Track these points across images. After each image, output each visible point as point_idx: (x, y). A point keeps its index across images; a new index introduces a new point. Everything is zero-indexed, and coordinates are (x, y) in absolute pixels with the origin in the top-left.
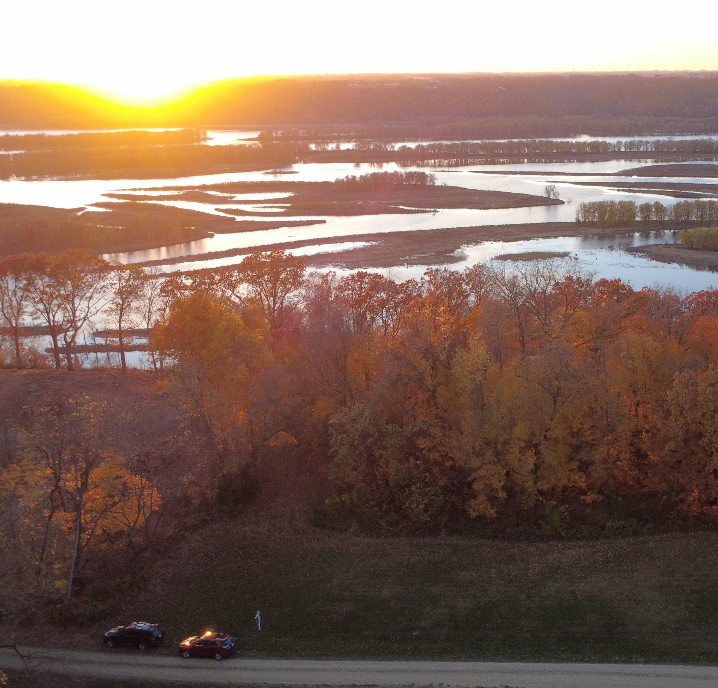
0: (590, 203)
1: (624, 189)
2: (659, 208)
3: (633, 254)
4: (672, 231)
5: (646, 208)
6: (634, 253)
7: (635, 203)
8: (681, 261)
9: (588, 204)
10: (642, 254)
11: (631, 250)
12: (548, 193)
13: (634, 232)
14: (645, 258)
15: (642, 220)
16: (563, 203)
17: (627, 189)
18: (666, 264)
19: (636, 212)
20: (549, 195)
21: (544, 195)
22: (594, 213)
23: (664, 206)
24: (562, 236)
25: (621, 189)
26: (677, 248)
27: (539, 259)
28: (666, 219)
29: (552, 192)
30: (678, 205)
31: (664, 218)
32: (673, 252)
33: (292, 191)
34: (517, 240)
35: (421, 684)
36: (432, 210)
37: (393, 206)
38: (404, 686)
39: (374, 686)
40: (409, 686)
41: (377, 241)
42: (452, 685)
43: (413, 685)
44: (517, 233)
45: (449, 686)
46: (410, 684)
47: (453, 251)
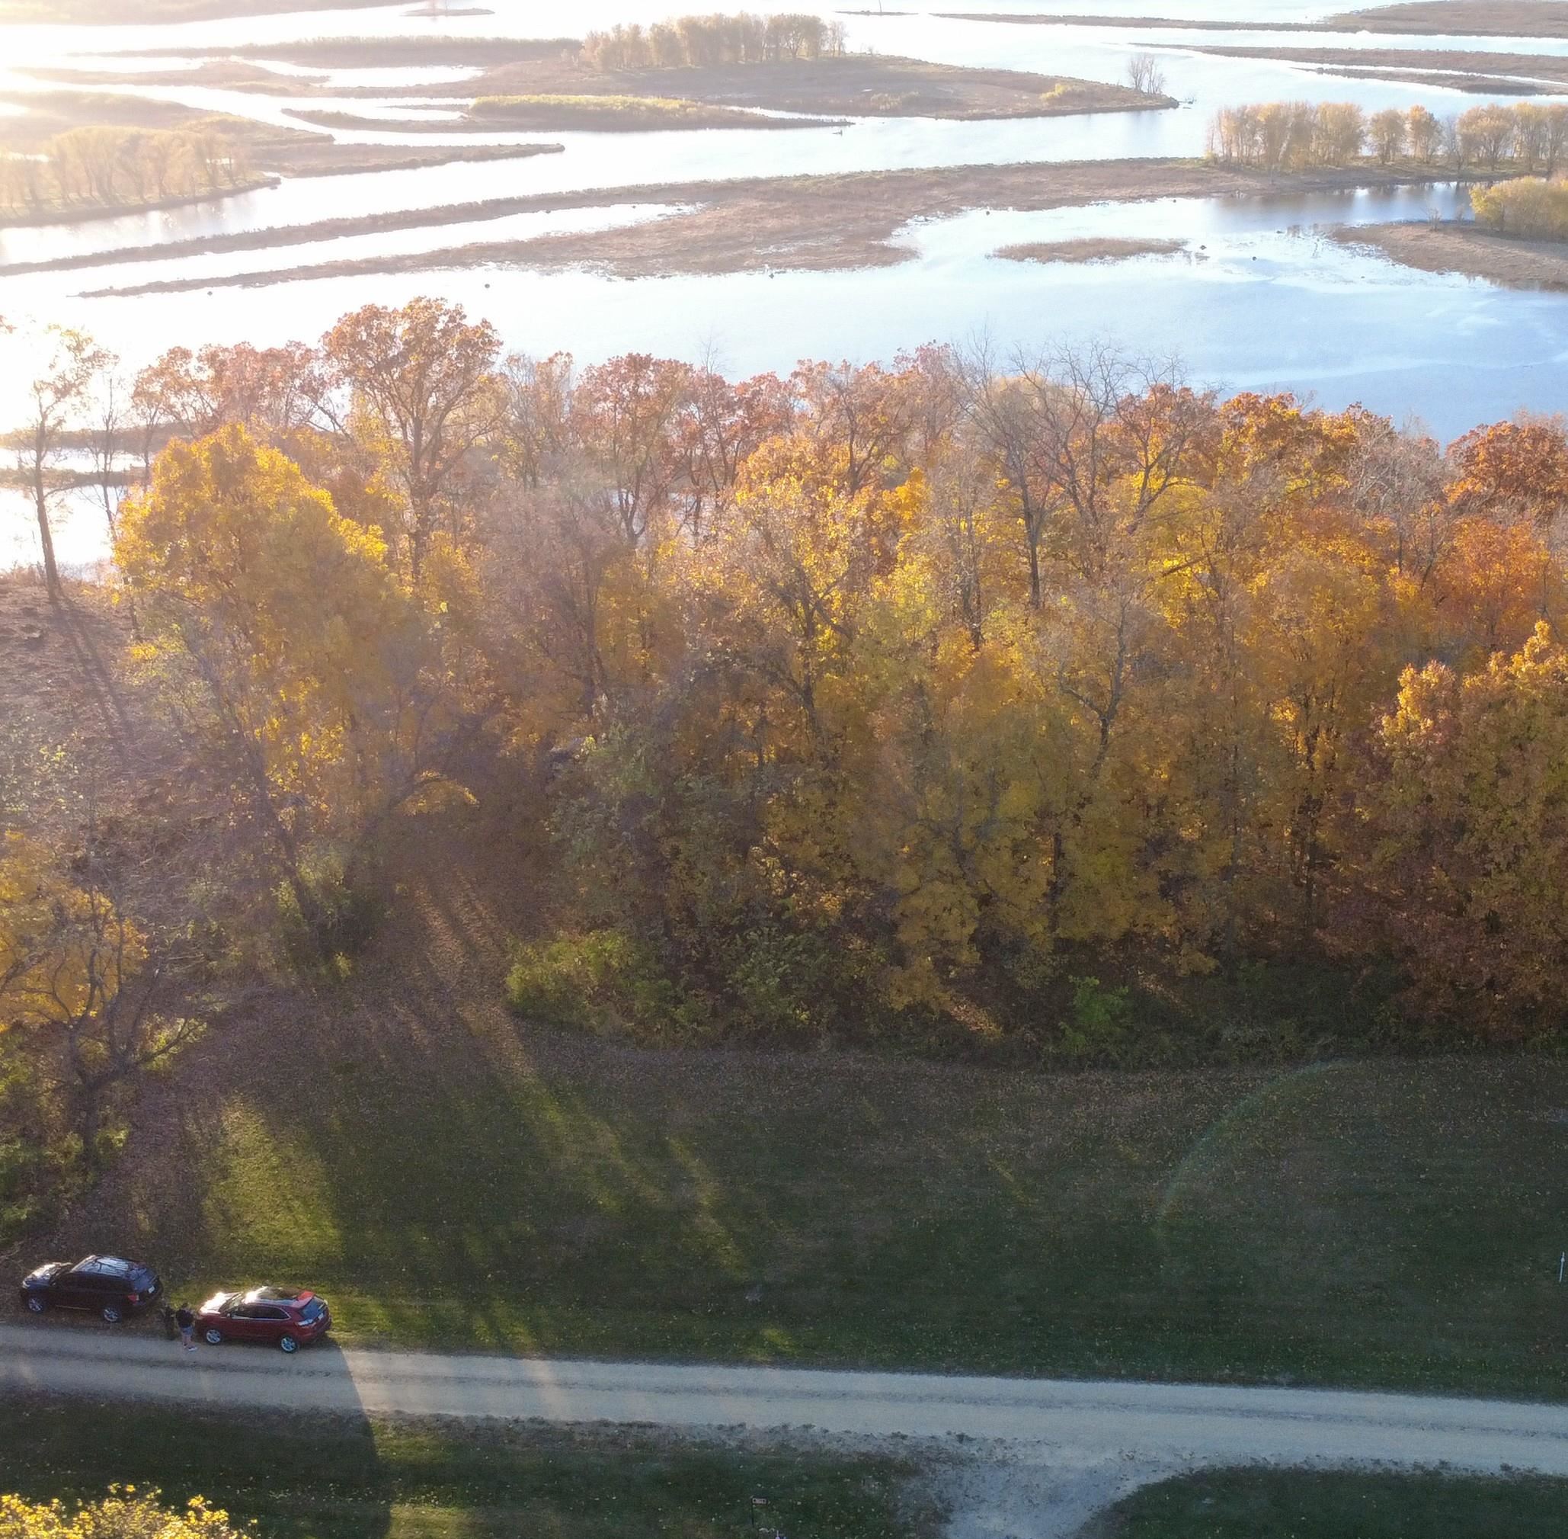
0: (1245, 108)
1: (1335, 67)
2: (1423, 122)
3: (1348, 248)
4: (1454, 184)
5: (1390, 124)
6: (1351, 244)
7: (1359, 109)
8: (1470, 267)
9: (1239, 111)
10: (1372, 247)
11: (1343, 237)
12: (1136, 78)
13: (1354, 186)
14: (1378, 257)
15: (1376, 154)
16: (1173, 104)
17: (1342, 67)
18: (1434, 274)
19: (1362, 131)
20: (1138, 83)
21: (1127, 82)
22: (1254, 133)
23: (1436, 117)
24: (1168, 196)
25: (1326, 66)
26: (1463, 231)
27: (1108, 258)
28: (1439, 153)
29: (1147, 75)
30: (1474, 117)
31: (1434, 150)
32: (1453, 243)
33: (477, 64)
34: (1052, 204)
35: (760, 1425)
36: (836, 119)
37: (736, 108)
38: (720, 1427)
39: (651, 1426)
40: (732, 1428)
41: (694, 203)
42: (832, 1430)
43: (742, 1425)
44: (1053, 187)
45: (827, 1431)
46: (735, 1423)
47: (886, 234)
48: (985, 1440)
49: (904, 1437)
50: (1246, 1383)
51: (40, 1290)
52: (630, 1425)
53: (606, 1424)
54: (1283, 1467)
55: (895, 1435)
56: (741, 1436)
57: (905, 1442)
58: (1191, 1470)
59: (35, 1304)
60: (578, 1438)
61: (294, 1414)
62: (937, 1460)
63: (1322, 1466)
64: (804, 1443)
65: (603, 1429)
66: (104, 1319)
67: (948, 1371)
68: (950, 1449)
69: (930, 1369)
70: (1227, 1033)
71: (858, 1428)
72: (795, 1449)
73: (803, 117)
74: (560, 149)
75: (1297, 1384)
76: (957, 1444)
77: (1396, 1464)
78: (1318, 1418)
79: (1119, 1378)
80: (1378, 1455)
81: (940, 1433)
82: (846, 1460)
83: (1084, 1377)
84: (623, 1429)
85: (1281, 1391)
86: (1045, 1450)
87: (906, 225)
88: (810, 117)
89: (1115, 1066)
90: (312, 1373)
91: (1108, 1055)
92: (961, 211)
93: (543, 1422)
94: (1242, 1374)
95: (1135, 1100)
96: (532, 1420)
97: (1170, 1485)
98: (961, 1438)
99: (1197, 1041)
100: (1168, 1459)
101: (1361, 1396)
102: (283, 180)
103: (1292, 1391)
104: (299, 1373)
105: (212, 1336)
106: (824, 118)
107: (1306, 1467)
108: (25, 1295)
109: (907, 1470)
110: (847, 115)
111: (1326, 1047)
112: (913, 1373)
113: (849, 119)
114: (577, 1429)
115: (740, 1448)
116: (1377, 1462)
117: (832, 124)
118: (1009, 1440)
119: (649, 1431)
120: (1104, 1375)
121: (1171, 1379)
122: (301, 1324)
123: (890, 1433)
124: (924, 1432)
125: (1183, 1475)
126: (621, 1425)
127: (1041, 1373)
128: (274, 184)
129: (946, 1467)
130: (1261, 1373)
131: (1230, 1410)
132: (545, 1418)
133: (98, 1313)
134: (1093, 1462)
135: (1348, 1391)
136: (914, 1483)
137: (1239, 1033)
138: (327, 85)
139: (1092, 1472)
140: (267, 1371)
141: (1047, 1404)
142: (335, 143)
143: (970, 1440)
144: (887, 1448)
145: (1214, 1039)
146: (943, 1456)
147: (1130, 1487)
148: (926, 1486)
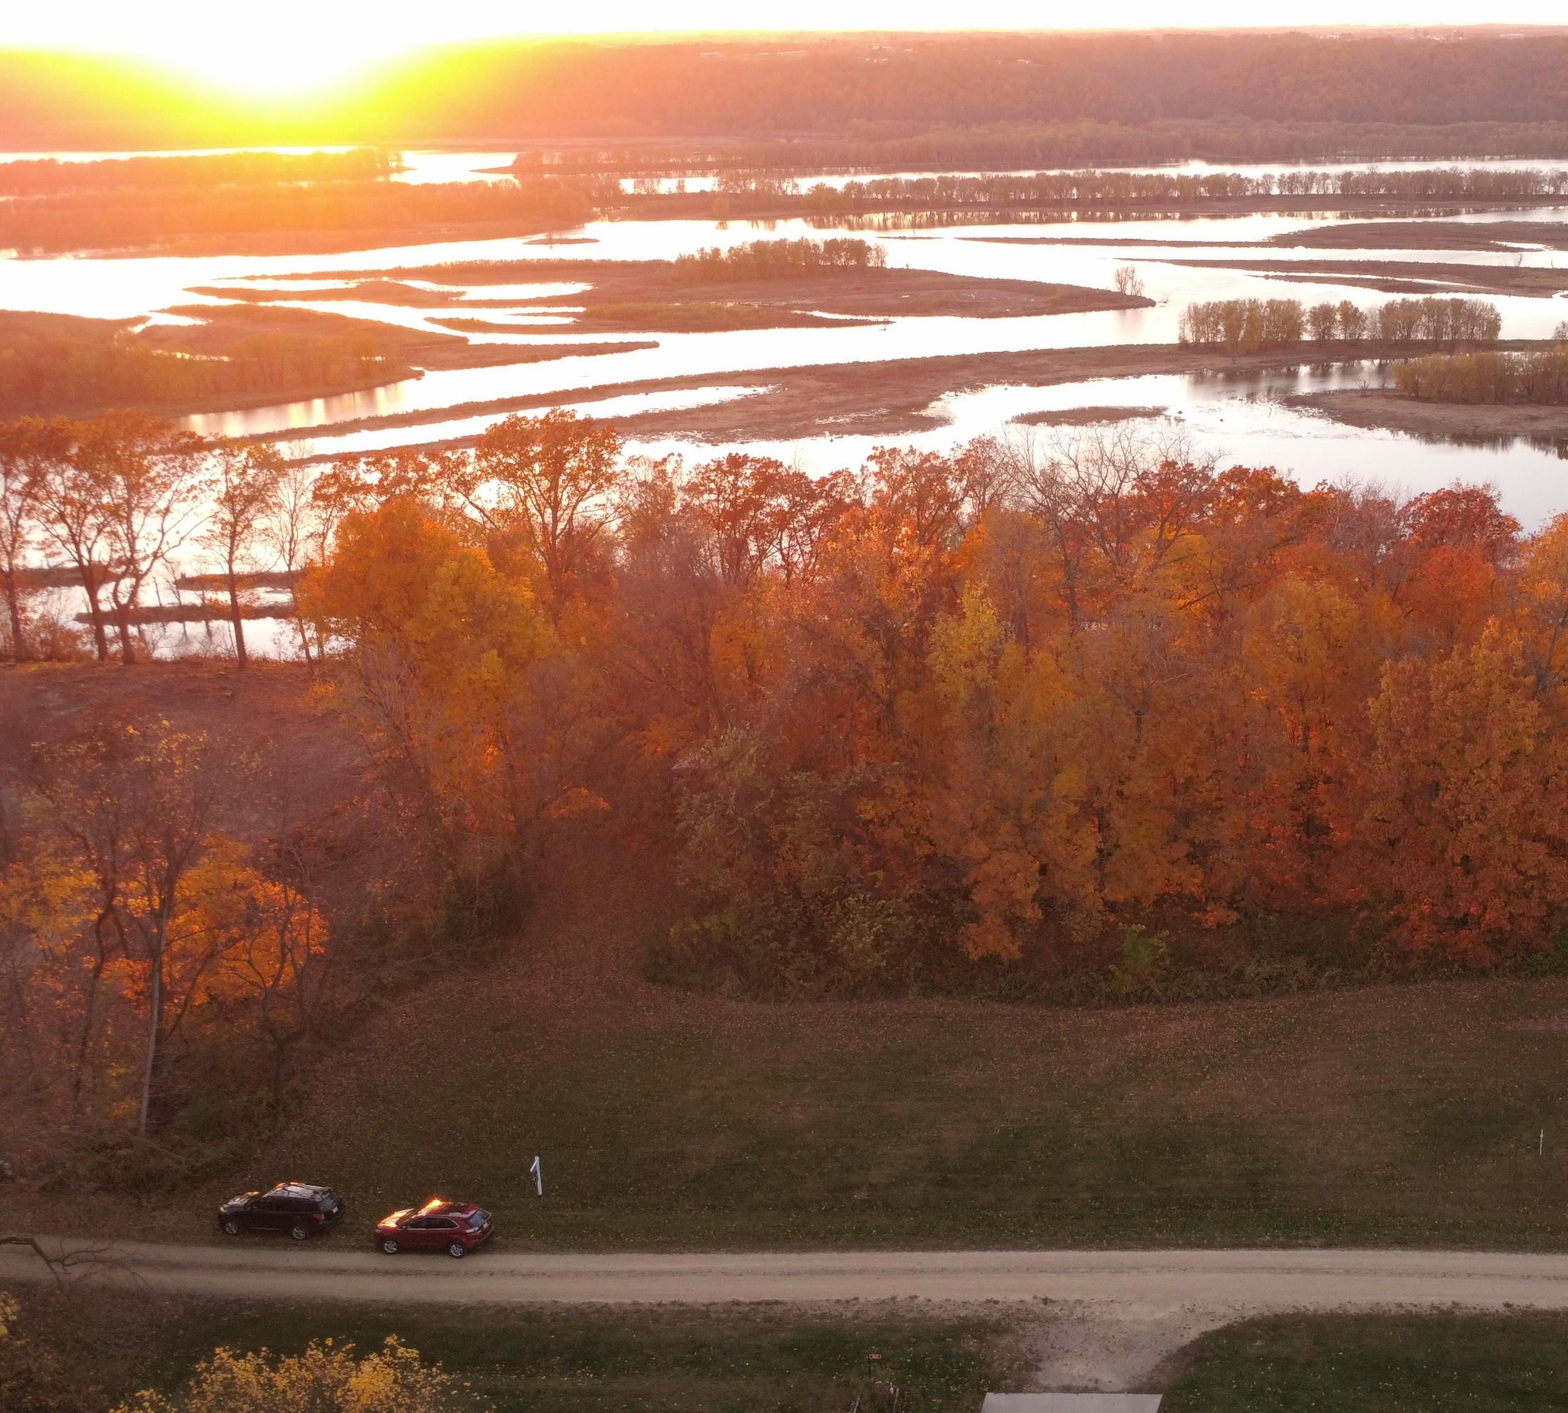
0: (1209, 304)
1: (1279, 274)
2: (1350, 315)
3: (1296, 411)
4: (1377, 362)
5: (1323, 315)
6: (1298, 408)
7: (1300, 304)
8: (1395, 424)
9: (1204, 306)
10: (1315, 410)
11: (1292, 402)
12: (1121, 284)
13: (1298, 365)
14: (1320, 417)
15: (1314, 339)
16: (1151, 303)
17: (1284, 274)
18: (1365, 430)
19: (1302, 322)
20: (1123, 289)
21: (1114, 288)
22: (1217, 324)
23: (1361, 310)
24: (1151, 373)
25: (1271, 274)
26: (1386, 397)
27: (1104, 422)
28: (1365, 337)
29: (1130, 282)
30: (1390, 309)
31: (1360, 335)
32: (1378, 406)
33: (586, 281)
34: (1057, 381)
35: (872, 1298)
36: (881, 319)
37: (799, 312)
38: (838, 1302)
39: (777, 1303)
40: (848, 1302)
41: (766, 385)
42: (935, 1299)
43: (856, 1299)
44: (1057, 367)
45: (929, 1300)
46: (849, 1297)
47: (924, 406)
48: (1066, 1301)
49: (996, 1302)
50: (1284, 1246)
51: (237, 1215)
52: (759, 1303)
53: (738, 1303)
54: (1321, 1312)
55: (989, 1301)
56: (856, 1308)
57: (997, 1306)
58: (1243, 1318)
59: (231, 1227)
60: (714, 1316)
61: (462, 1308)
62: (1026, 1320)
63: (1353, 1310)
64: (911, 1311)
65: (735, 1308)
66: (294, 1238)
67: (1031, 1248)
68: (1036, 1309)
69: (1016, 1247)
70: (1250, 970)
71: (958, 1297)
72: (903, 1317)
73: (854, 317)
74: (655, 345)
75: (1328, 1245)
76: (1042, 1306)
77: (1416, 1306)
78: (1348, 1272)
79: (1178, 1247)
80: (1401, 1299)
81: (1028, 1298)
82: (947, 1323)
83: (1146, 1248)
84: (753, 1306)
85: (1314, 1252)
86: (1118, 1307)
87: (940, 400)
88: (860, 318)
89: (1158, 1001)
90: (478, 1274)
91: (1152, 991)
92: (984, 387)
93: (682, 1304)
94: (1281, 1239)
95: (1175, 1027)
96: (673, 1303)
97: (1227, 1332)
98: (1045, 1301)
99: (1225, 978)
100: (1223, 1310)
101: (1383, 1253)
102: (427, 373)
103: (1324, 1252)
104: (466, 1274)
105: (390, 1246)
106: (871, 318)
107: (1341, 1312)
108: (223, 1219)
109: (999, 1329)
110: (890, 316)
111: (1332, 978)
112: (1001, 1250)
113: (891, 319)
114: (713, 1308)
115: (856, 1317)
116: (1400, 1305)
117: (877, 323)
118: (1087, 1300)
119: (775, 1308)
120: (1165, 1245)
121: (1222, 1246)
122: (468, 1231)
123: (982, 1300)
124: (1013, 1298)
125: (1236, 1322)
126: (751, 1303)
127: (1111, 1246)
128: (418, 375)
129: (1033, 1325)
130: (1297, 1237)
131: (1273, 1268)
132: (684, 1301)
133: (289, 1234)
134: (1159, 1315)
135: (1370, 1249)
136: (1006, 1340)
137: (1260, 969)
138: (462, 298)
139: (1159, 1323)
140: (438, 1274)
141: (1118, 1270)
142: (470, 343)
143: (1053, 1302)
144: (982, 1312)
145: (1239, 976)
146: (1031, 1316)
147: (1193, 1334)
148: (1018, 1341)
